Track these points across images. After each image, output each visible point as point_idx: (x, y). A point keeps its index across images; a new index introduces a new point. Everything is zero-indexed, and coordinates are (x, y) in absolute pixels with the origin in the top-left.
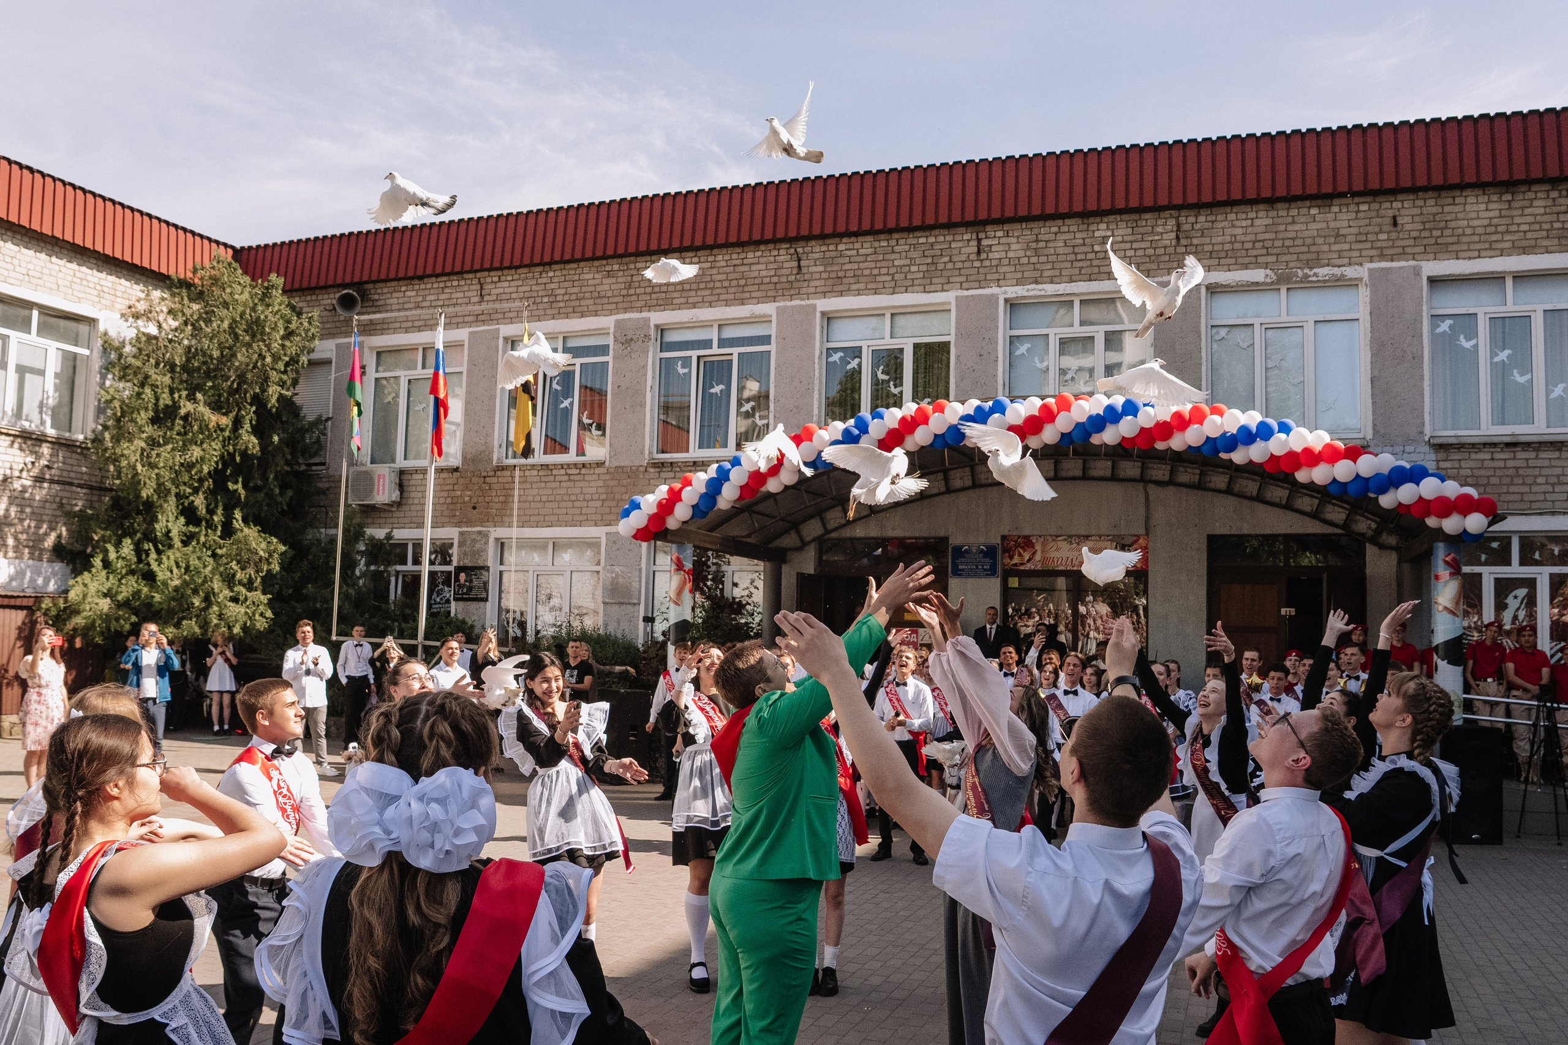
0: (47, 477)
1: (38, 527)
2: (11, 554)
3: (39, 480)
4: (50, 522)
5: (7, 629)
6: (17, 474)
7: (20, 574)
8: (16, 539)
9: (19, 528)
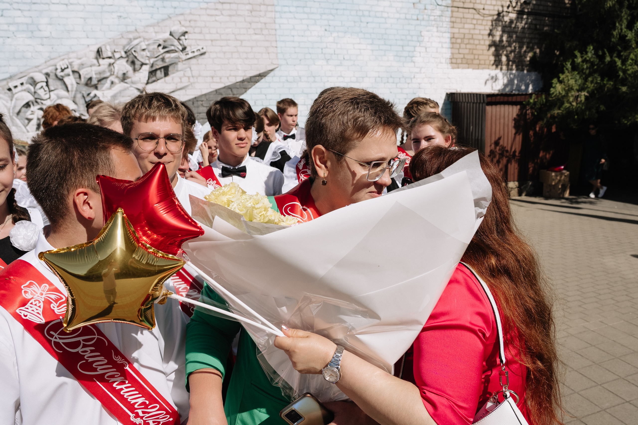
0: (526, 10)
1: (521, 47)
2: (504, 67)
3: (520, 13)
4: (528, 43)
5: (506, 120)
6: (505, 9)
7: (510, 82)
8: (507, 56)
9: (509, 49)
